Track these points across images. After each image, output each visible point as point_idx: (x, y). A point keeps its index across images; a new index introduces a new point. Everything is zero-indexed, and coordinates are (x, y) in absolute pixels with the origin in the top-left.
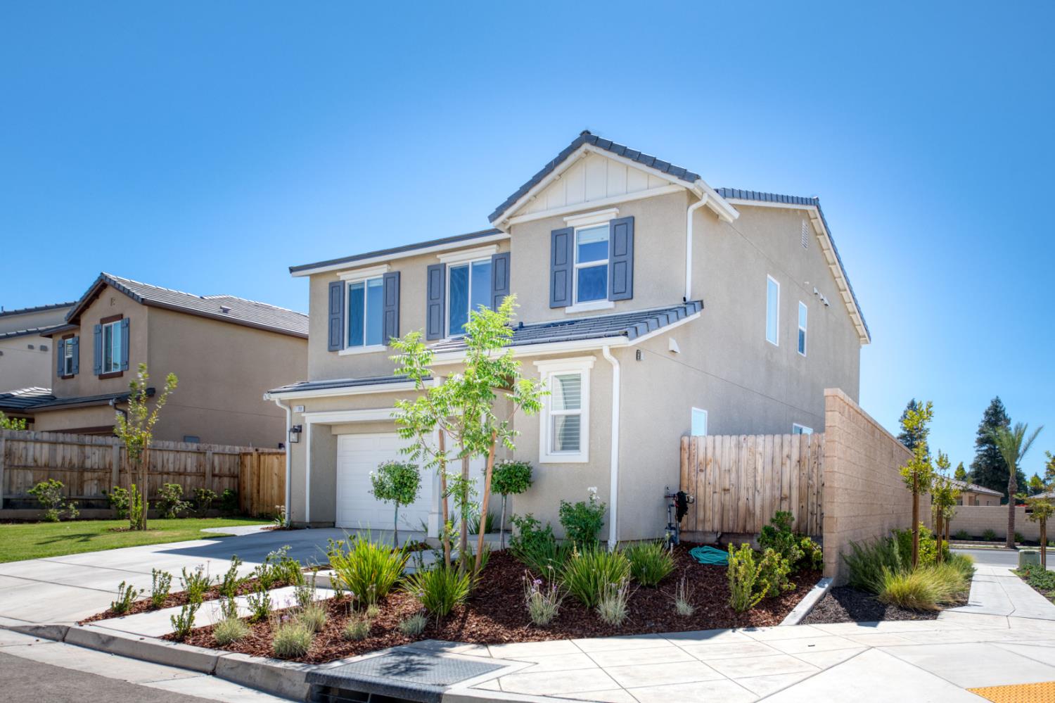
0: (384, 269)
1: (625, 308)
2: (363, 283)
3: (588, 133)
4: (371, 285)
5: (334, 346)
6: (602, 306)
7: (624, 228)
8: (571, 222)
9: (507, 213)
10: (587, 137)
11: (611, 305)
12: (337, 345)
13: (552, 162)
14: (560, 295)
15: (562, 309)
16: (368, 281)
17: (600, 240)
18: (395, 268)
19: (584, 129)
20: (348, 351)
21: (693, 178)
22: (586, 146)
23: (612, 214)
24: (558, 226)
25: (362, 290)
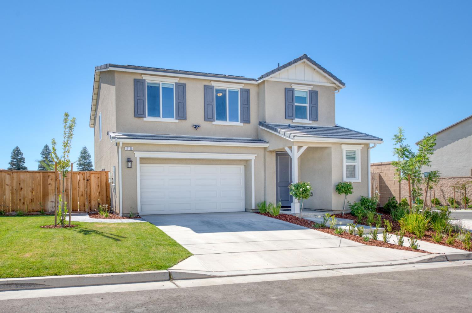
0: (176, 80)
1: (315, 124)
2: (159, 84)
3: (306, 55)
4: (163, 86)
5: (139, 114)
6: (307, 122)
7: (314, 95)
8: (294, 86)
9: (271, 76)
10: (305, 56)
11: (311, 122)
12: (142, 115)
13: (292, 61)
14: (290, 114)
15: (291, 120)
16: (162, 83)
17: (303, 96)
18: (182, 82)
19: (305, 54)
20: (148, 119)
21: (343, 84)
22: (305, 60)
23: (310, 88)
24: (288, 86)
25: (159, 87)
